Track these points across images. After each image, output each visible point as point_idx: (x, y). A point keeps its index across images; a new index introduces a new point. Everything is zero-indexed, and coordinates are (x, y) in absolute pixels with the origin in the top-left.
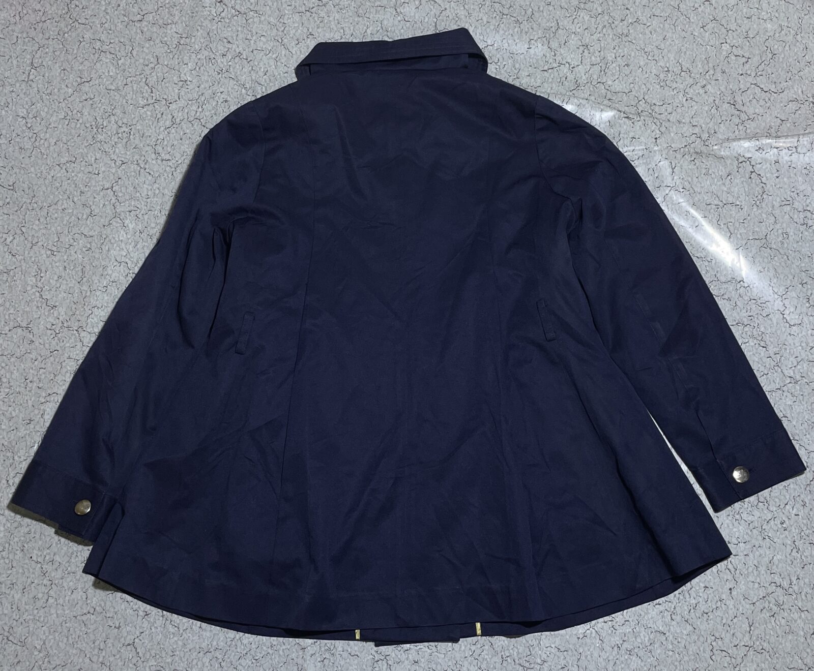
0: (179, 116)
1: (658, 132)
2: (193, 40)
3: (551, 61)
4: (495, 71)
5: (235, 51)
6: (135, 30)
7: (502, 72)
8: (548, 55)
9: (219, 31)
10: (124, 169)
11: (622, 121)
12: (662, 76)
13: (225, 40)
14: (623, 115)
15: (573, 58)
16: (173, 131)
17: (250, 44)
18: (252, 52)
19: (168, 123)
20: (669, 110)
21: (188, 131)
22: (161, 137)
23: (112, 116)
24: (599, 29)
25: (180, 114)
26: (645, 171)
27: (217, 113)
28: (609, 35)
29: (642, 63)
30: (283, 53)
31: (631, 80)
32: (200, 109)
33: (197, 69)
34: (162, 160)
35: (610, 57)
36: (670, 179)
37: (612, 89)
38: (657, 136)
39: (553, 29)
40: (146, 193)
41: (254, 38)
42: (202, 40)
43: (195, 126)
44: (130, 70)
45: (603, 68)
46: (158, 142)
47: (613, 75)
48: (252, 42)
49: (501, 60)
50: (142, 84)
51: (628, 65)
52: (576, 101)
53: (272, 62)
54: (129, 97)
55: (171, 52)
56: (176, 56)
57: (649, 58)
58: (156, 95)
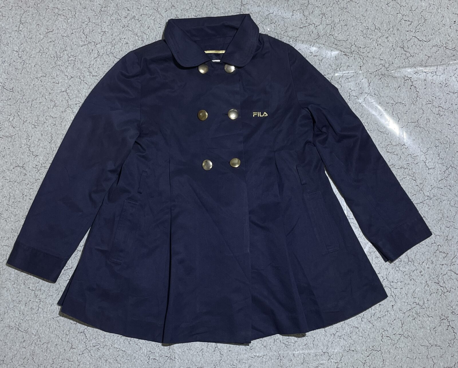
0: (102, 51)
1: (362, 63)
2: (109, 9)
3: (304, 22)
4: (274, 28)
5: (132, 15)
6: (76, 3)
7: (278, 28)
8: (303, 19)
9: (123, 3)
10: (72, 81)
11: (343, 57)
12: (364, 31)
13: (126, 9)
14: (343, 53)
15: (316, 20)
16: (99, 60)
17: (140, 11)
18: (141, 15)
19: (96, 55)
20: (368, 51)
21: (107, 60)
22: (92, 63)
23: (65, 51)
24: (331, 5)
25: (102, 50)
26: (354, 85)
27: (122, 50)
28: (336, 8)
29: (354, 24)
30: (158, 16)
31: (348, 34)
32: (113, 48)
33: (111, 25)
34: (93, 76)
35: (337, 20)
36: (367, 89)
37: (338, 38)
38: (361, 65)
39: (306, 5)
40: (84, 94)
41: (142, 8)
42: (114, 9)
43: (110, 57)
44: (74, 25)
45: (333, 27)
46: (91, 66)
47: (338, 30)
48: (141, 10)
49: (277, 22)
50: (81, 33)
51: (346, 25)
52: (318, 45)
53: (152, 22)
54: (74, 40)
55: (97, 15)
56: (99, 18)
57: (358, 21)
58: (89, 39)
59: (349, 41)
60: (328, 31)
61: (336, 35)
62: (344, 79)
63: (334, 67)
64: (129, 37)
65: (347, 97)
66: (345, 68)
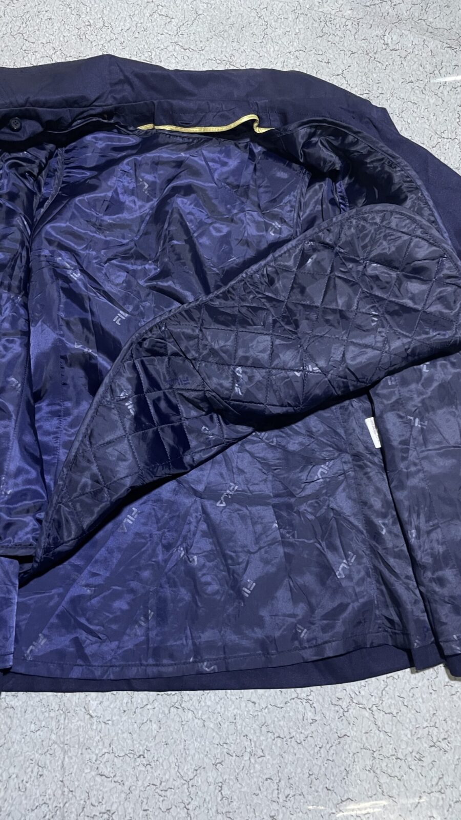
59: (455, 30)
60: (417, 15)
61: (431, 20)
62: (448, 89)
63: (429, 68)
64: (55, 8)
65: (455, 118)
66: (450, 70)
